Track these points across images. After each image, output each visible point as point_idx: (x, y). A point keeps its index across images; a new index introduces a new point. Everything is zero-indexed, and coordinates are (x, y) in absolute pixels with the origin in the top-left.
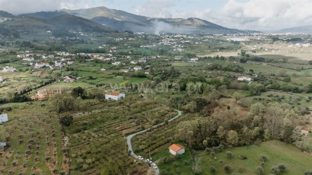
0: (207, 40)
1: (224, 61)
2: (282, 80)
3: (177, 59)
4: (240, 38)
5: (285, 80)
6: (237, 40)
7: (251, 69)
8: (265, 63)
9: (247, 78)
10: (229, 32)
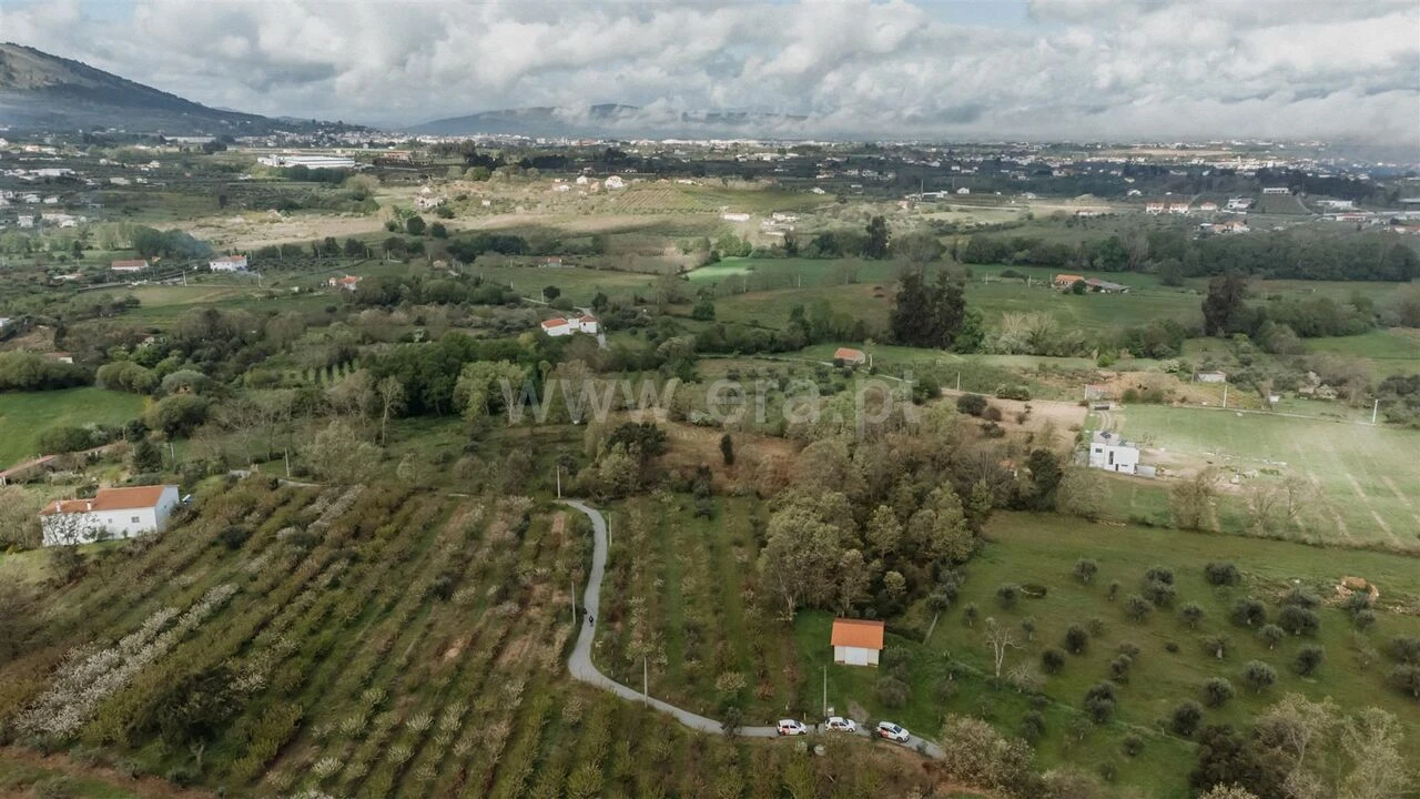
0: (155, 164)
1: (381, 264)
2: (685, 317)
3: (130, 268)
4: (323, 158)
5: (698, 315)
6: (326, 167)
7: (549, 285)
8: (555, 258)
9: (582, 324)
10: (231, 127)
